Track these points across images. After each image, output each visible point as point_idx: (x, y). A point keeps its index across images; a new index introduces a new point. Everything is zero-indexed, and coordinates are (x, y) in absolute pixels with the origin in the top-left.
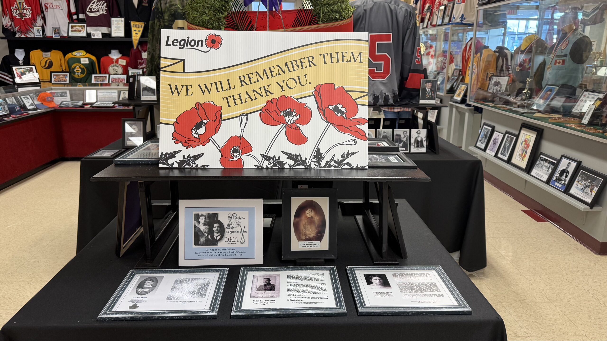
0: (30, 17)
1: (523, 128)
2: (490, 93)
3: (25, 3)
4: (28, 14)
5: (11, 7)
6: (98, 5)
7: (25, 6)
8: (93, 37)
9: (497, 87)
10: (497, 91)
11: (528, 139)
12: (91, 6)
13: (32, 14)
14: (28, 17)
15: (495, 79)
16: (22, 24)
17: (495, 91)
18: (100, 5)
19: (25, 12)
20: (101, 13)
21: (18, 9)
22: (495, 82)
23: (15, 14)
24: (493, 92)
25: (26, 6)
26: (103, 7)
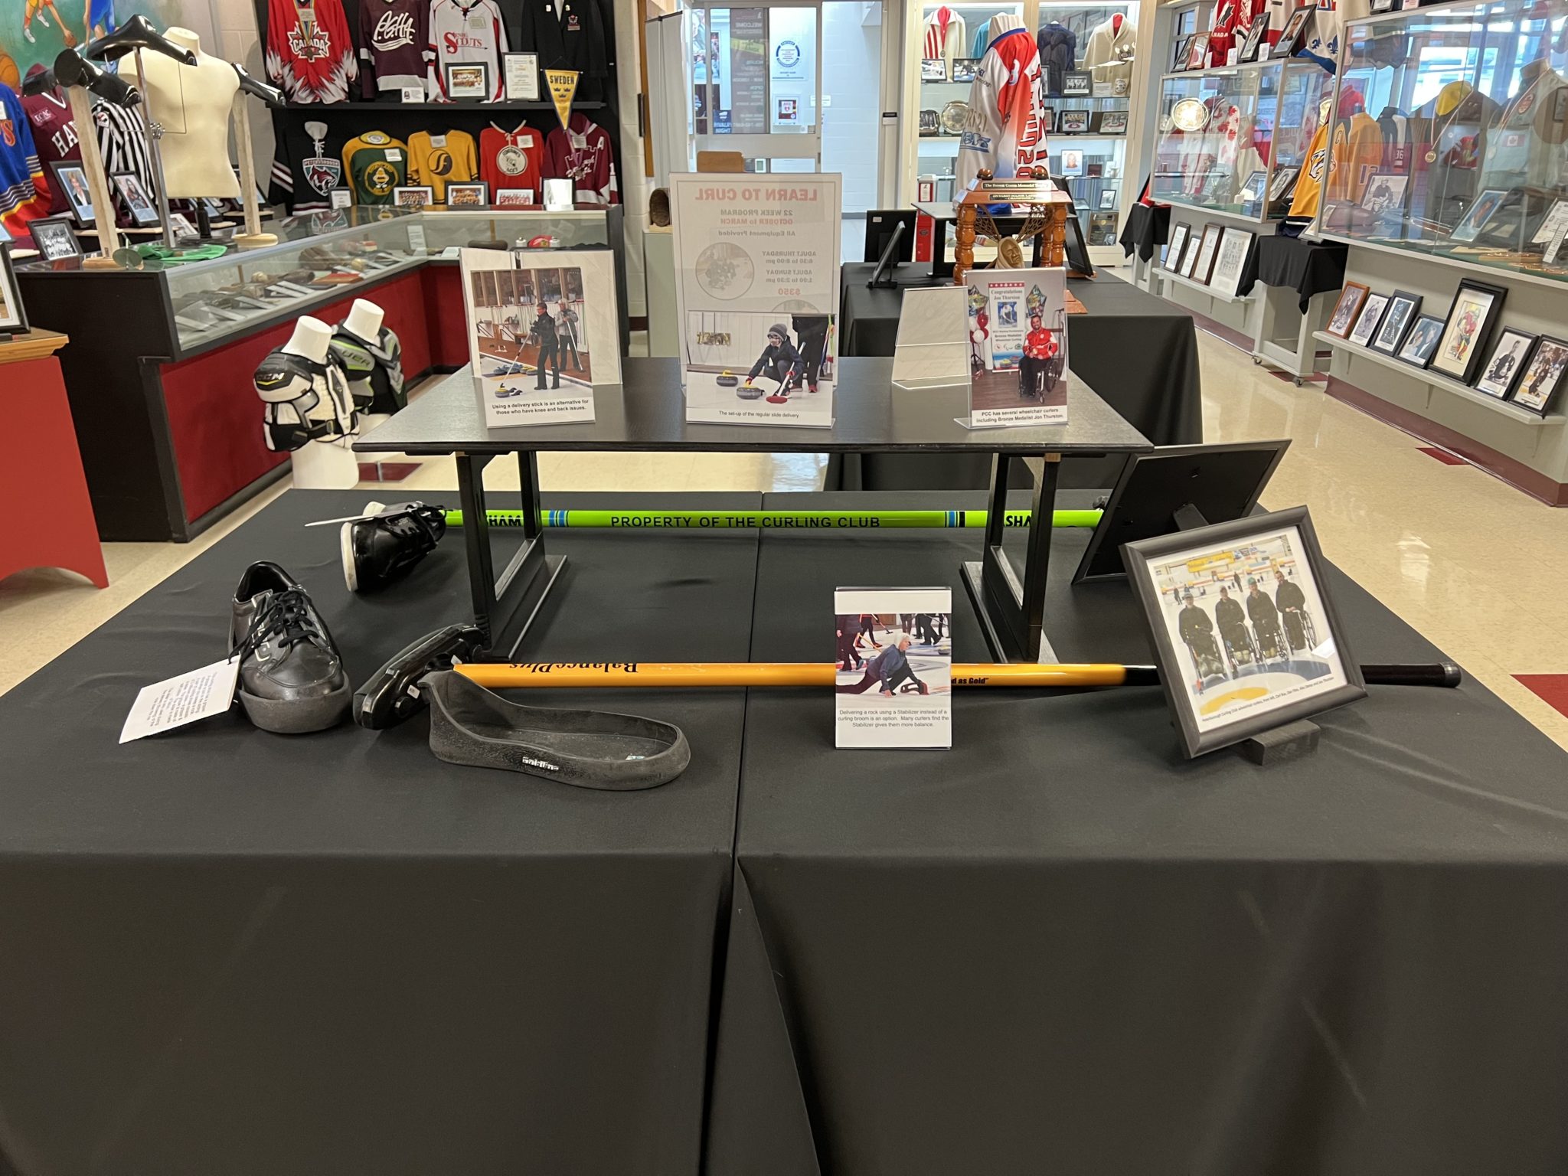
0: (328, 55)
1: (1465, 290)
2: (1365, 211)
3: (316, 24)
4: (323, 49)
5: (289, 33)
6: (396, 22)
7: (317, 30)
8: (404, 100)
9: (1382, 199)
10: (1381, 207)
11: (1473, 312)
12: (382, 27)
13: (331, 48)
14: (322, 56)
15: (1378, 180)
16: (310, 70)
17: (1376, 208)
18: (400, 24)
19: (316, 43)
20: (404, 42)
21: (303, 36)
22: (1379, 187)
23: (296, 47)
24: (1373, 208)
25: (319, 29)
26: (406, 26)
